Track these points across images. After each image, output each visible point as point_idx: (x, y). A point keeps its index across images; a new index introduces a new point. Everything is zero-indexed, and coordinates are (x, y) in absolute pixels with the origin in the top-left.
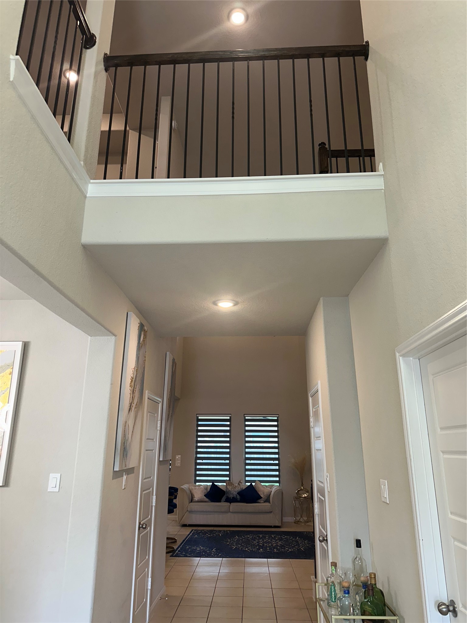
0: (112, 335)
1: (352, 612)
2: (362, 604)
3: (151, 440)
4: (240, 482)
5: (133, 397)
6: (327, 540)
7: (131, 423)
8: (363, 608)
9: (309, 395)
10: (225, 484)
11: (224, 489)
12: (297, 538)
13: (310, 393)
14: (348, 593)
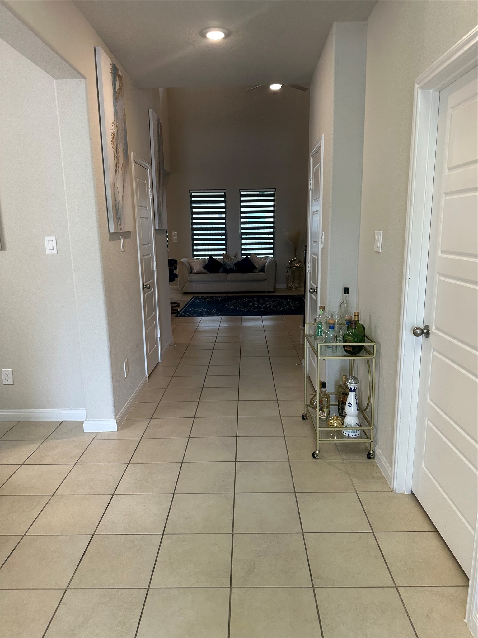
0: (82, 77)
1: (335, 341)
2: (344, 335)
3: (144, 208)
4: (236, 255)
5: (117, 157)
6: (317, 292)
7: (119, 185)
8: (345, 338)
9: (311, 155)
10: (222, 257)
11: (221, 262)
12: (289, 300)
13: (311, 153)
14: (333, 328)
